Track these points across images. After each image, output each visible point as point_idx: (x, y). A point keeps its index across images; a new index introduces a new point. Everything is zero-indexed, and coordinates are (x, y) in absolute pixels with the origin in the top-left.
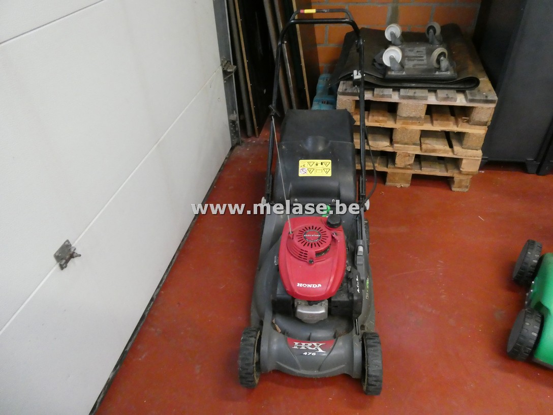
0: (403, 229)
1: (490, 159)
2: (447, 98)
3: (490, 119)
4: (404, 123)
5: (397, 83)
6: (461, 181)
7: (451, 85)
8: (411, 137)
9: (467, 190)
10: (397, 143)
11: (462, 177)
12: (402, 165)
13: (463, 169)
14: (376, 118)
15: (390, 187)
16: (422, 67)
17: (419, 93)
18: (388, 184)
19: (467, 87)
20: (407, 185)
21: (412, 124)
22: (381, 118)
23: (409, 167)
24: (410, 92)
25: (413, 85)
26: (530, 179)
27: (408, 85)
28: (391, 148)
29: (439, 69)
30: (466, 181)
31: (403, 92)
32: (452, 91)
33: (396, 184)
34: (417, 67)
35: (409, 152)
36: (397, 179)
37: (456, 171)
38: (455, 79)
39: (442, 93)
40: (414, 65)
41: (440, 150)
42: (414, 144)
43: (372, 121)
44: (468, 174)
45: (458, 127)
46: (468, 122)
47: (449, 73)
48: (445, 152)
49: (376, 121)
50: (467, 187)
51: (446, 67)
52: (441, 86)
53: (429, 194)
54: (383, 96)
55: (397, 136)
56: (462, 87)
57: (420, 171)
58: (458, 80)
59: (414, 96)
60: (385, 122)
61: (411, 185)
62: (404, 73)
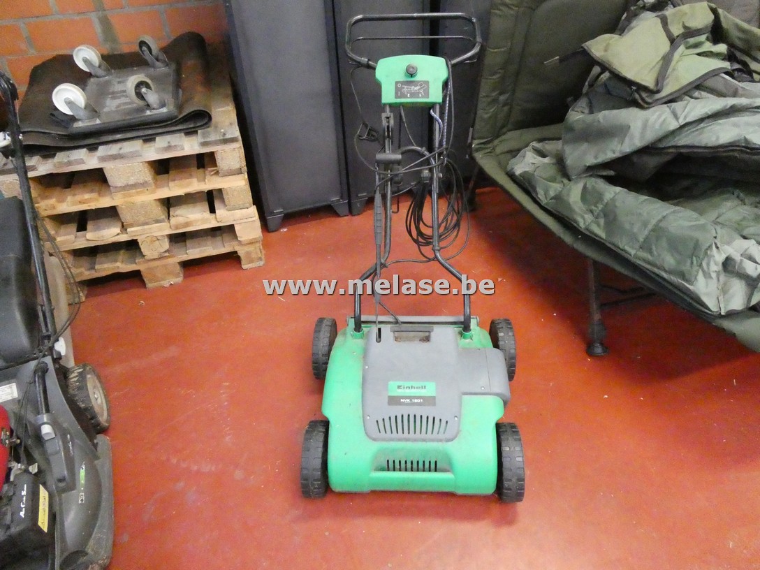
0: (173, 351)
1: (286, 212)
2: (169, 148)
3: (244, 163)
4: (125, 196)
5: (91, 139)
6: (248, 253)
7: (176, 125)
8: (146, 212)
9: (261, 263)
10: (132, 225)
11: (247, 249)
12: (155, 255)
13: (241, 237)
14: (79, 197)
15: (156, 289)
16: (130, 106)
17: (128, 147)
18: (150, 285)
19: (198, 124)
20: (179, 279)
21: (138, 193)
22: (87, 196)
23: (167, 254)
24: (113, 149)
25: (119, 136)
26: (345, 224)
27: (110, 138)
28: (125, 235)
29: (148, 106)
30: (256, 250)
31: (102, 150)
32: (177, 135)
33: (162, 282)
34: (122, 107)
35: (155, 234)
36: (159, 275)
37: (235, 243)
38: (176, 117)
39: (161, 142)
40: (118, 107)
41: (196, 221)
42: (157, 221)
43: (74, 204)
44: (251, 243)
45: (205, 184)
46: (217, 173)
47: (164, 110)
48: (204, 221)
49: (80, 202)
50: (260, 259)
51: (158, 102)
52: (160, 130)
53: (213, 283)
54: (70, 163)
55: (125, 216)
56: (192, 126)
57: (186, 255)
58: (180, 117)
59: (119, 154)
60: (97, 200)
61: (185, 277)
62: (98, 121)
